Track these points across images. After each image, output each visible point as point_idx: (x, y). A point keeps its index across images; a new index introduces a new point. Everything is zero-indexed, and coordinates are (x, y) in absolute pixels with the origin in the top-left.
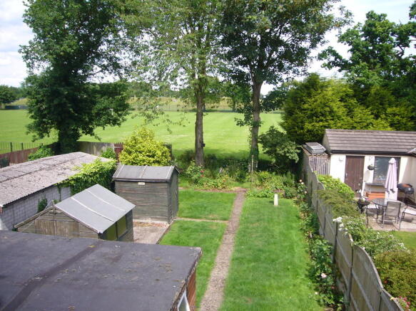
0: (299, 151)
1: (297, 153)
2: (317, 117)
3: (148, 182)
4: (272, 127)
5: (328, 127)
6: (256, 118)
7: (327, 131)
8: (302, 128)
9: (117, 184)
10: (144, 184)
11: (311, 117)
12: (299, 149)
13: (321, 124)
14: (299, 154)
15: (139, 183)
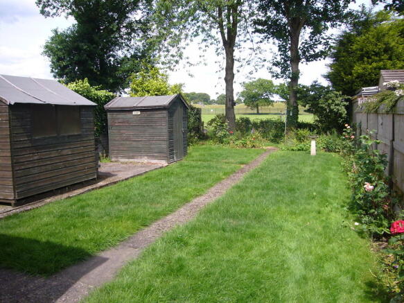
0: (347, 104)
1: (344, 105)
2: (369, 58)
3: (144, 110)
4: (315, 82)
5: (385, 68)
6: (295, 70)
7: (383, 72)
8: (351, 74)
9: (109, 116)
10: (139, 113)
11: (361, 58)
12: (346, 100)
13: (374, 65)
14: (347, 108)
15: (134, 113)
